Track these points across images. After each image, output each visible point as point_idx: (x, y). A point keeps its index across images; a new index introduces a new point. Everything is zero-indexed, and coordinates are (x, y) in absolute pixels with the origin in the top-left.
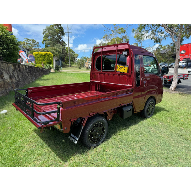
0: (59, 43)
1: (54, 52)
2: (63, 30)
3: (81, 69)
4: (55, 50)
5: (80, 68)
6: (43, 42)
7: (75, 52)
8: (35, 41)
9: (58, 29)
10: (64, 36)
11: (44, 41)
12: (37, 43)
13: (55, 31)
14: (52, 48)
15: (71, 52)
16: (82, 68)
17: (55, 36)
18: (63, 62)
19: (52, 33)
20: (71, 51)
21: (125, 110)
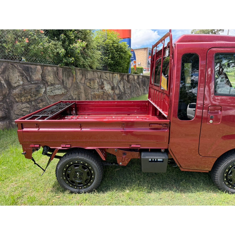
21: (145, 157)
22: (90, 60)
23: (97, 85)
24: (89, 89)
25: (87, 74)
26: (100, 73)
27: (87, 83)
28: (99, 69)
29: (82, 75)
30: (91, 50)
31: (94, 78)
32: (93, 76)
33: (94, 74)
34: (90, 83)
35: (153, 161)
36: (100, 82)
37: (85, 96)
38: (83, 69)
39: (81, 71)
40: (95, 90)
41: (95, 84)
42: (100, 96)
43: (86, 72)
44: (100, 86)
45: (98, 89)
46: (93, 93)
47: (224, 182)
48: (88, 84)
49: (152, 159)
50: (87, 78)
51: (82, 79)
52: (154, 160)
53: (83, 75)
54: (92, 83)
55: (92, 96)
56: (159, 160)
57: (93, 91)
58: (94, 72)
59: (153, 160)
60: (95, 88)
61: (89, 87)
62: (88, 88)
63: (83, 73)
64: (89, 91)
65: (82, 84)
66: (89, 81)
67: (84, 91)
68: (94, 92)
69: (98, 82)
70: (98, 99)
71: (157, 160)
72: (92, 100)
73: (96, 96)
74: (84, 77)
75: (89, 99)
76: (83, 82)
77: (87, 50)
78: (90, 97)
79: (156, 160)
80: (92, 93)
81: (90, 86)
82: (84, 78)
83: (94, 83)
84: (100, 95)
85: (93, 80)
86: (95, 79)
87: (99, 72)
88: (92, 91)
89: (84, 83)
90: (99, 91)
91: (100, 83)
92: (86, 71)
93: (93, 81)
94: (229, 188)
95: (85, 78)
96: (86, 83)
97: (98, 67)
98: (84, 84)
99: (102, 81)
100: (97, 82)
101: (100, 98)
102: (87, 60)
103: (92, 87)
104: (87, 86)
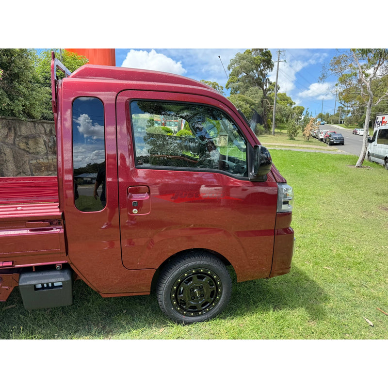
0: (257, 84)
1: (241, 104)
2: (271, 57)
3: (294, 139)
4: (243, 100)
5: (292, 139)
6: (227, 86)
7: (295, 104)
8: (217, 85)
9: (260, 57)
10: (272, 69)
11: (229, 83)
12: (220, 88)
13: (252, 61)
14: (239, 97)
15: (288, 103)
16: (296, 138)
17: (253, 71)
18: (258, 125)
19: (245, 66)
20: (287, 100)
21: (26, 282)
22: (23, 102)
23: (43, 147)
24: (24, 155)
25: (20, 128)
26: (49, 125)
27: (19, 143)
28: (49, 118)
29: (7, 129)
30: (27, 84)
31: (37, 135)
32: (33, 132)
33: (35, 126)
34: (27, 144)
35: (46, 288)
36: (49, 142)
37: (17, 167)
38: (10, 118)
39: (4, 121)
40: (38, 156)
41: (40, 146)
42: (50, 167)
43: (17, 124)
44: (51, 148)
45: (47, 154)
46: (34, 162)
47: (174, 308)
48: (22, 146)
49: (43, 285)
50: (19, 133)
51: (7, 136)
52: (47, 284)
53: (10, 129)
54: (31, 143)
55: (33, 168)
56: (55, 284)
57: (34, 157)
58: (35, 124)
59: (45, 285)
60: (38, 152)
61: (24, 150)
62: (23, 152)
63: (9, 124)
64: (26, 159)
65: (8, 145)
66: (24, 140)
67: (14, 158)
68: (37, 159)
69: (45, 141)
70: (46, 173)
71: (53, 284)
72: (32, 175)
73: (42, 167)
74: (13, 132)
75: (25, 173)
76: (11, 141)
77: (17, 84)
78: (29, 170)
79: (50, 285)
80: (31, 162)
81: (28, 150)
82: (13, 135)
83: (37, 143)
84: (51, 164)
85: (34, 137)
86: (40, 136)
87: (46, 123)
88: (31, 158)
89: (14, 144)
90: (48, 157)
91: (50, 144)
92: (18, 122)
93: (34, 139)
94: (184, 316)
95: (15, 134)
96: (17, 143)
97: (45, 115)
98: (12, 145)
99: (54, 141)
100: (42, 142)
101: (50, 171)
102: (16, 102)
103: (31, 151)
104: (20, 149)
